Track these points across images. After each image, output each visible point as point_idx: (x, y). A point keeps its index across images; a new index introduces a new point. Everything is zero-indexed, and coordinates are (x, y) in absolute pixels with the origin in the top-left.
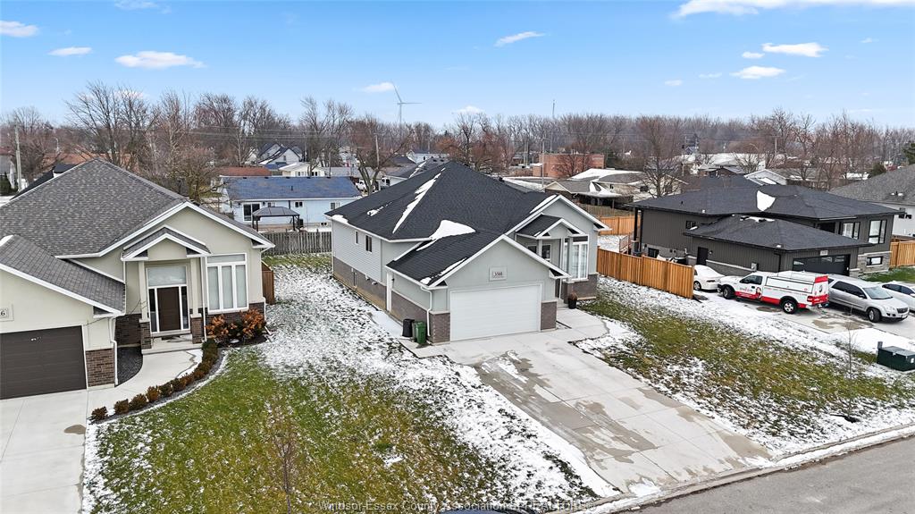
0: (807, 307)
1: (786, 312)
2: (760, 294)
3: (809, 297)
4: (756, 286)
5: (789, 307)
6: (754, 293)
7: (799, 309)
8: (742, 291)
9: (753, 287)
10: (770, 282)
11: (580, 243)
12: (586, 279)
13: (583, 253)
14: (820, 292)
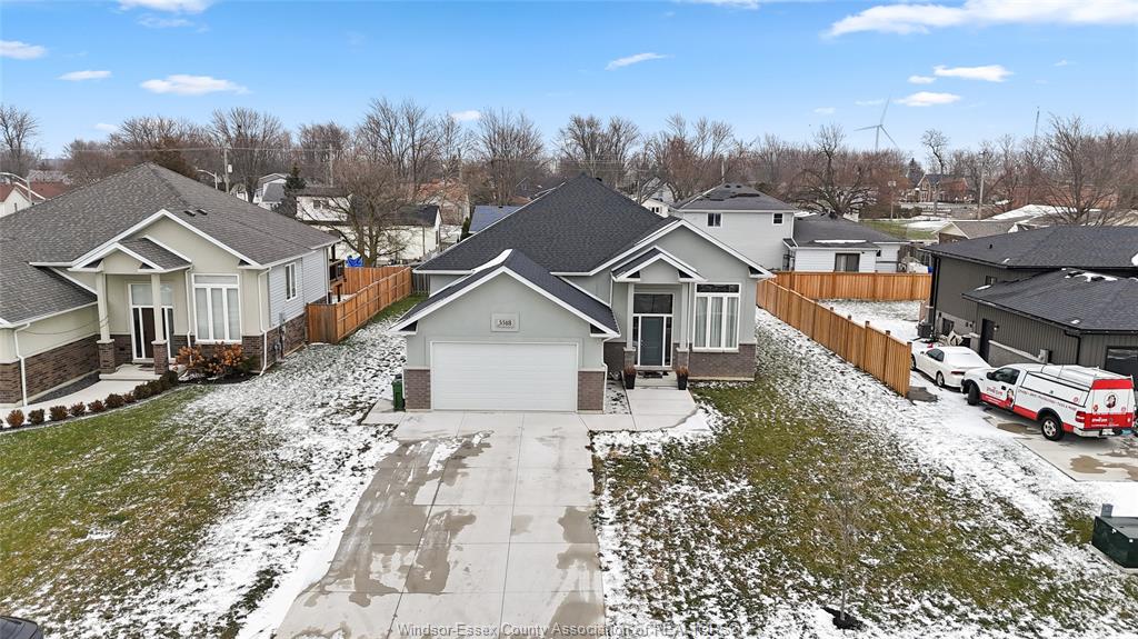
0: (1076, 431)
1: (1044, 433)
2: (1012, 401)
3: (1079, 413)
4: (1008, 386)
5: (1050, 427)
6: (1004, 398)
7: (1063, 435)
8: (990, 393)
9: (1004, 388)
10: (1031, 382)
11: (725, 296)
12: (735, 349)
13: (732, 309)
14: (1109, 406)
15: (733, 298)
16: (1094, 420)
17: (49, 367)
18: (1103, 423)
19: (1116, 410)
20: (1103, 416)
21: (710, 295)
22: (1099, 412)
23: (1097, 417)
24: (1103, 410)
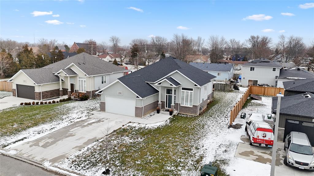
3: (253, 137)
11: (189, 91)
12: (192, 106)
13: (191, 95)
14: (263, 137)
15: (191, 92)
16: (257, 140)
17: (49, 94)
18: (261, 142)
19: (266, 138)
20: (261, 140)
21: (185, 91)
22: (259, 138)
23: (259, 139)
24: (261, 137)
